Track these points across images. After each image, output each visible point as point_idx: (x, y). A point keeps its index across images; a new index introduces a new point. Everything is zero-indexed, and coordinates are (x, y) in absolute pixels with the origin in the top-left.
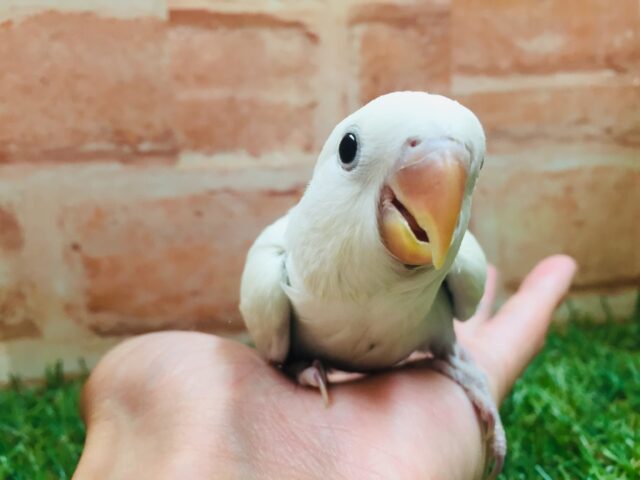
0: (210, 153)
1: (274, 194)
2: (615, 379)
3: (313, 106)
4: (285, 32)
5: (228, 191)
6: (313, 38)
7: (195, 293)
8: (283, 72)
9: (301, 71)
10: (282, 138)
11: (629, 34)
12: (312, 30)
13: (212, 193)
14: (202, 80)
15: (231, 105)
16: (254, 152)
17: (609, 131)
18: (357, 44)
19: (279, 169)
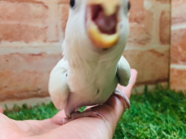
0: (11, 41)
1: (33, 55)
2: (136, 111)
3: (46, 28)
4: (37, 5)
5: (17, 53)
6: (46, 7)
7: (6, 87)
8: (36, 17)
9: (43, 17)
10: (36, 37)
11: (141, 12)
12: (46, 5)
13: (12, 54)
14: (9, 18)
15: (19, 26)
16: (27, 42)
17: (135, 40)
18: (61, 10)
19: (36, 47)
